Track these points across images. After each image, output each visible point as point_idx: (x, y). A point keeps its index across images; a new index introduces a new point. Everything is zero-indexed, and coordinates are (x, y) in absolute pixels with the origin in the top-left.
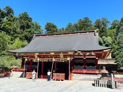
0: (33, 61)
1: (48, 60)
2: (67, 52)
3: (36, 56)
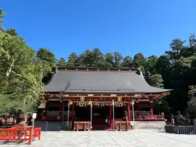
0: (77, 105)
1: (100, 104)
2: (133, 94)
3: (82, 98)
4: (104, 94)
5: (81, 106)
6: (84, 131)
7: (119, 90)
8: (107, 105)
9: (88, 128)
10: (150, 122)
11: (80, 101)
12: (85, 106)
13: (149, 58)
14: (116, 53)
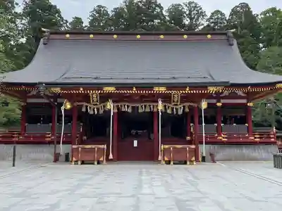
0: (84, 110)
2: (204, 86)
3: (94, 95)
4: (139, 86)
5: (92, 113)
6: (93, 164)
7: (174, 78)
8: (148, 110)
9: (101, 159)
10: (244, 146)
11: (88, 101)
12: (101, 112)
13: (265, 13)
14: (190, 3)
